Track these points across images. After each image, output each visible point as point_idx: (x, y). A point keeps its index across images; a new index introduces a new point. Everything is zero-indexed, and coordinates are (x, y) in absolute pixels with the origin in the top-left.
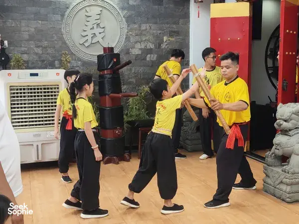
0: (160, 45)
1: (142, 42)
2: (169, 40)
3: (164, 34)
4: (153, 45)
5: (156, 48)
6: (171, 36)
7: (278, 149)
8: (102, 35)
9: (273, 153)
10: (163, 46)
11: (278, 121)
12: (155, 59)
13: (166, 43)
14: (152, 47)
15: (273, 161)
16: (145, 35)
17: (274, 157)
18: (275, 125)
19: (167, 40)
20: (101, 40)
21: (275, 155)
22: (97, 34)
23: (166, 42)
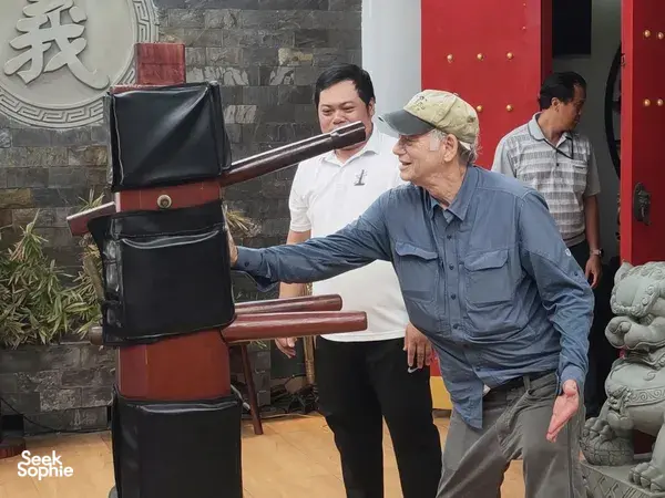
0: (265, 74)
1: (206, 65)
2: (296, 59)
3: (278, 42)
4: (245, 74)
5: (252, 82)
6: (301, 45)
7: (618, 411)
8: (79, 45)
9: (603, 424)
10: (278, 78)
11: (614, 321)
12: (250, 119)
13: (286, 70)
14: (240, 82)
15: (605, 446)
16: (217, 44)
17: (606, 434)
18: (608, 333)
19: (288, 61)
20: (73, 61)
21: (610, 429)
22: (62, 42)
23: (285, 65)
